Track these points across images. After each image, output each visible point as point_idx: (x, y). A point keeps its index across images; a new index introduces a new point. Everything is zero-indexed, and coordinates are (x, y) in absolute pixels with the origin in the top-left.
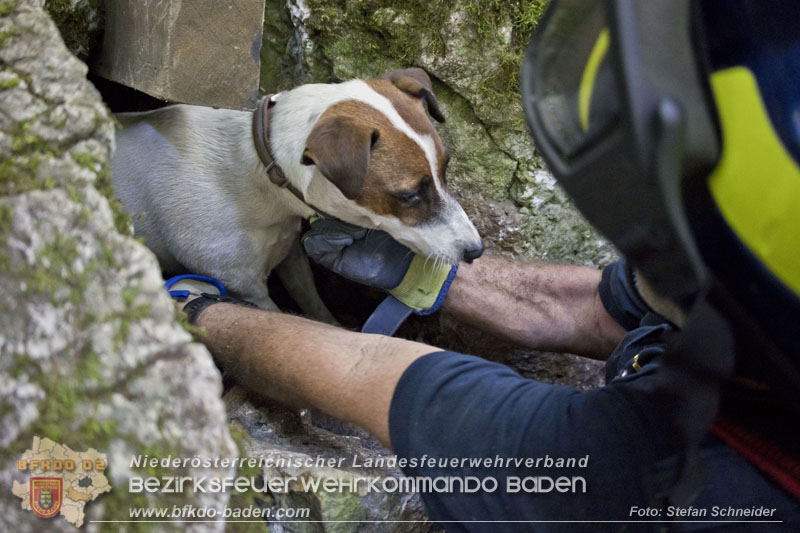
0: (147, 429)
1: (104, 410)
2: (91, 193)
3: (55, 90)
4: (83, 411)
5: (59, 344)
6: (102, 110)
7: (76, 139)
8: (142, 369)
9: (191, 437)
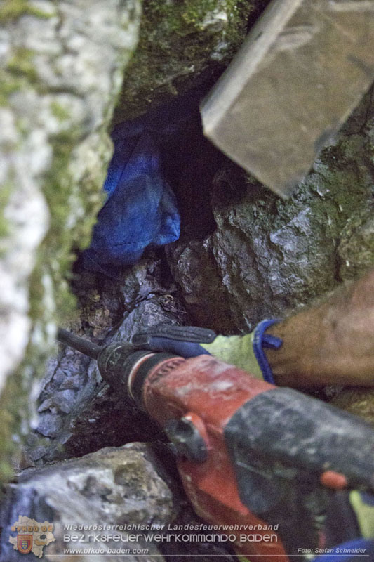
3: (77, 42)
7: (65, 90)
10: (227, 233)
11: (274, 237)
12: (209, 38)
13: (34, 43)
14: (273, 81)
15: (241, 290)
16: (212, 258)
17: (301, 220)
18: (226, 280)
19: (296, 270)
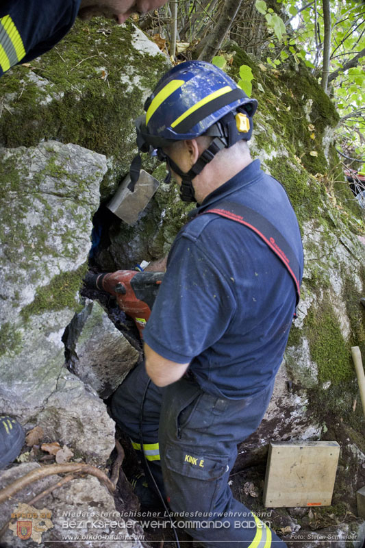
0: (77, 245)
1: (72, 239)
2: (89, 213)
3: (93, 196)
4: (69, 237)
5: (72, 227)
6: (99, 203)
7: (92, 204)
8: (81, 238)
9: (81, 252)
10: (115, 245)
11: (129, 244)
12: (110, 189)
13: (86, 196)
14: (128, 201)
15: (120, 262)
16: (110, 253)
17: (137, 238)
18: (115, 260)
19: (136, 253)
